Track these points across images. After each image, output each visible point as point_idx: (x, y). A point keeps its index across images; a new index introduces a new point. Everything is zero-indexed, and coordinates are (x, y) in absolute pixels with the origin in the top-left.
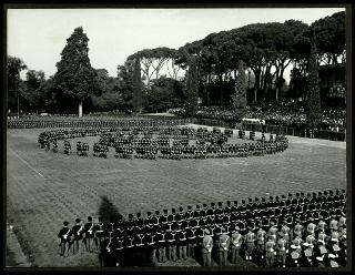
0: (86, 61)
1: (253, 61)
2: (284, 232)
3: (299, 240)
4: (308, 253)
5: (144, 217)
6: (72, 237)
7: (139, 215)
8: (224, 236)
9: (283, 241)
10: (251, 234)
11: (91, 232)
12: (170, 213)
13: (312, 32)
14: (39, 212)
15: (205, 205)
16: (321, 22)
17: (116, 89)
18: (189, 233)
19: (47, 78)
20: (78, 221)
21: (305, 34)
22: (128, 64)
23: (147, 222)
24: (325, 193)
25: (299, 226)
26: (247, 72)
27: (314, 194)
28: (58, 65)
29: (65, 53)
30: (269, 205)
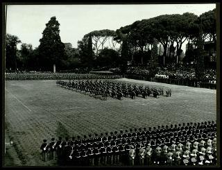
0: (58, 38)
1: (163, 38)
2: (179, 147)
3: (188, 152)
4: (194, 160)
5: (94, 137)
7: (90, 136)
8: (143, 150)
9: (179, 153)
10: (159, 148)
11: (61, 146)
12: (109, 134)
13: (200, 20)
14: (29, 133)
15: (131, 130)
16: (206, 14)
18: (121, 148)
19: (34, 48)
20: (53, 139)
21: (196, 22)
22: (84, 40)
23: (95, 140)
24: (206, 123)
27: (199, 123)
28: (41, 40)
29: (45, 33)
30: (170, 130)
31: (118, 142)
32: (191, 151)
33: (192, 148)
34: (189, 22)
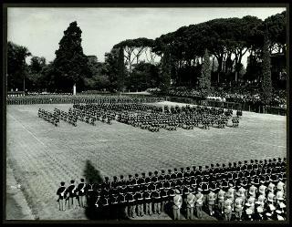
0: (79, 49)
1: (216, 49)
2: (241, 193)
3: (252, 199)
4: (260, 210)
5: (126, 179)
6: (68, 195)
7: (122, 177)
8: (191, 196)
9: (239, 200)
10: (212, 194)
11: (83, 191)
12: (147, 176)
13: (265, 26)
14: (41, 174)
15: (176, 170)
16: (273, 18)
17: (103, 72)
18: (163, 193)
19: (47, 63)
20: (73, 182)
21: (259, 28)
22: (113, 52)
23: (128, 183)
24: (275, 160)
25: (253, 188)
26: (211, 59)
27: (265, 161)
28: (57, 52)
29: (62, 43)
30: (228, 170)
31: (159, 185)
32: (257, 197)
33: (258, 194)
34: (251, 28)
